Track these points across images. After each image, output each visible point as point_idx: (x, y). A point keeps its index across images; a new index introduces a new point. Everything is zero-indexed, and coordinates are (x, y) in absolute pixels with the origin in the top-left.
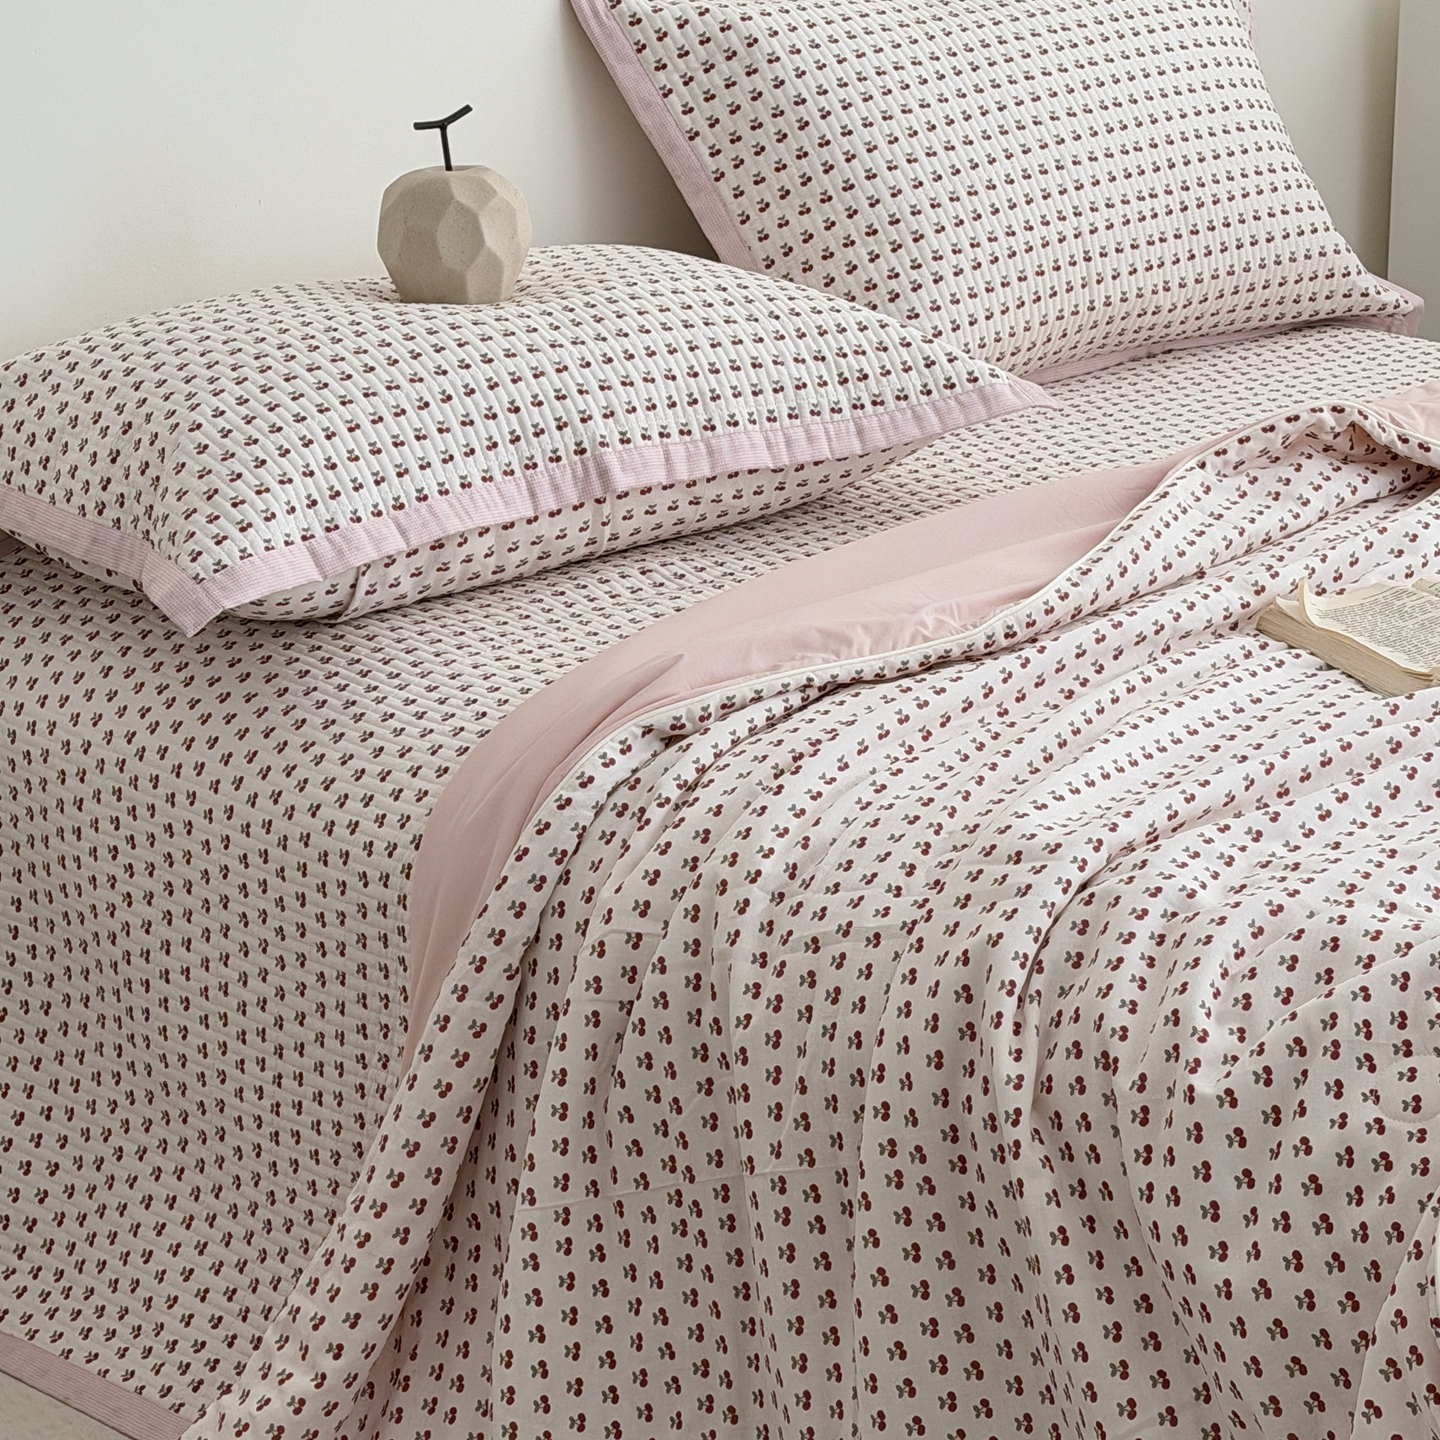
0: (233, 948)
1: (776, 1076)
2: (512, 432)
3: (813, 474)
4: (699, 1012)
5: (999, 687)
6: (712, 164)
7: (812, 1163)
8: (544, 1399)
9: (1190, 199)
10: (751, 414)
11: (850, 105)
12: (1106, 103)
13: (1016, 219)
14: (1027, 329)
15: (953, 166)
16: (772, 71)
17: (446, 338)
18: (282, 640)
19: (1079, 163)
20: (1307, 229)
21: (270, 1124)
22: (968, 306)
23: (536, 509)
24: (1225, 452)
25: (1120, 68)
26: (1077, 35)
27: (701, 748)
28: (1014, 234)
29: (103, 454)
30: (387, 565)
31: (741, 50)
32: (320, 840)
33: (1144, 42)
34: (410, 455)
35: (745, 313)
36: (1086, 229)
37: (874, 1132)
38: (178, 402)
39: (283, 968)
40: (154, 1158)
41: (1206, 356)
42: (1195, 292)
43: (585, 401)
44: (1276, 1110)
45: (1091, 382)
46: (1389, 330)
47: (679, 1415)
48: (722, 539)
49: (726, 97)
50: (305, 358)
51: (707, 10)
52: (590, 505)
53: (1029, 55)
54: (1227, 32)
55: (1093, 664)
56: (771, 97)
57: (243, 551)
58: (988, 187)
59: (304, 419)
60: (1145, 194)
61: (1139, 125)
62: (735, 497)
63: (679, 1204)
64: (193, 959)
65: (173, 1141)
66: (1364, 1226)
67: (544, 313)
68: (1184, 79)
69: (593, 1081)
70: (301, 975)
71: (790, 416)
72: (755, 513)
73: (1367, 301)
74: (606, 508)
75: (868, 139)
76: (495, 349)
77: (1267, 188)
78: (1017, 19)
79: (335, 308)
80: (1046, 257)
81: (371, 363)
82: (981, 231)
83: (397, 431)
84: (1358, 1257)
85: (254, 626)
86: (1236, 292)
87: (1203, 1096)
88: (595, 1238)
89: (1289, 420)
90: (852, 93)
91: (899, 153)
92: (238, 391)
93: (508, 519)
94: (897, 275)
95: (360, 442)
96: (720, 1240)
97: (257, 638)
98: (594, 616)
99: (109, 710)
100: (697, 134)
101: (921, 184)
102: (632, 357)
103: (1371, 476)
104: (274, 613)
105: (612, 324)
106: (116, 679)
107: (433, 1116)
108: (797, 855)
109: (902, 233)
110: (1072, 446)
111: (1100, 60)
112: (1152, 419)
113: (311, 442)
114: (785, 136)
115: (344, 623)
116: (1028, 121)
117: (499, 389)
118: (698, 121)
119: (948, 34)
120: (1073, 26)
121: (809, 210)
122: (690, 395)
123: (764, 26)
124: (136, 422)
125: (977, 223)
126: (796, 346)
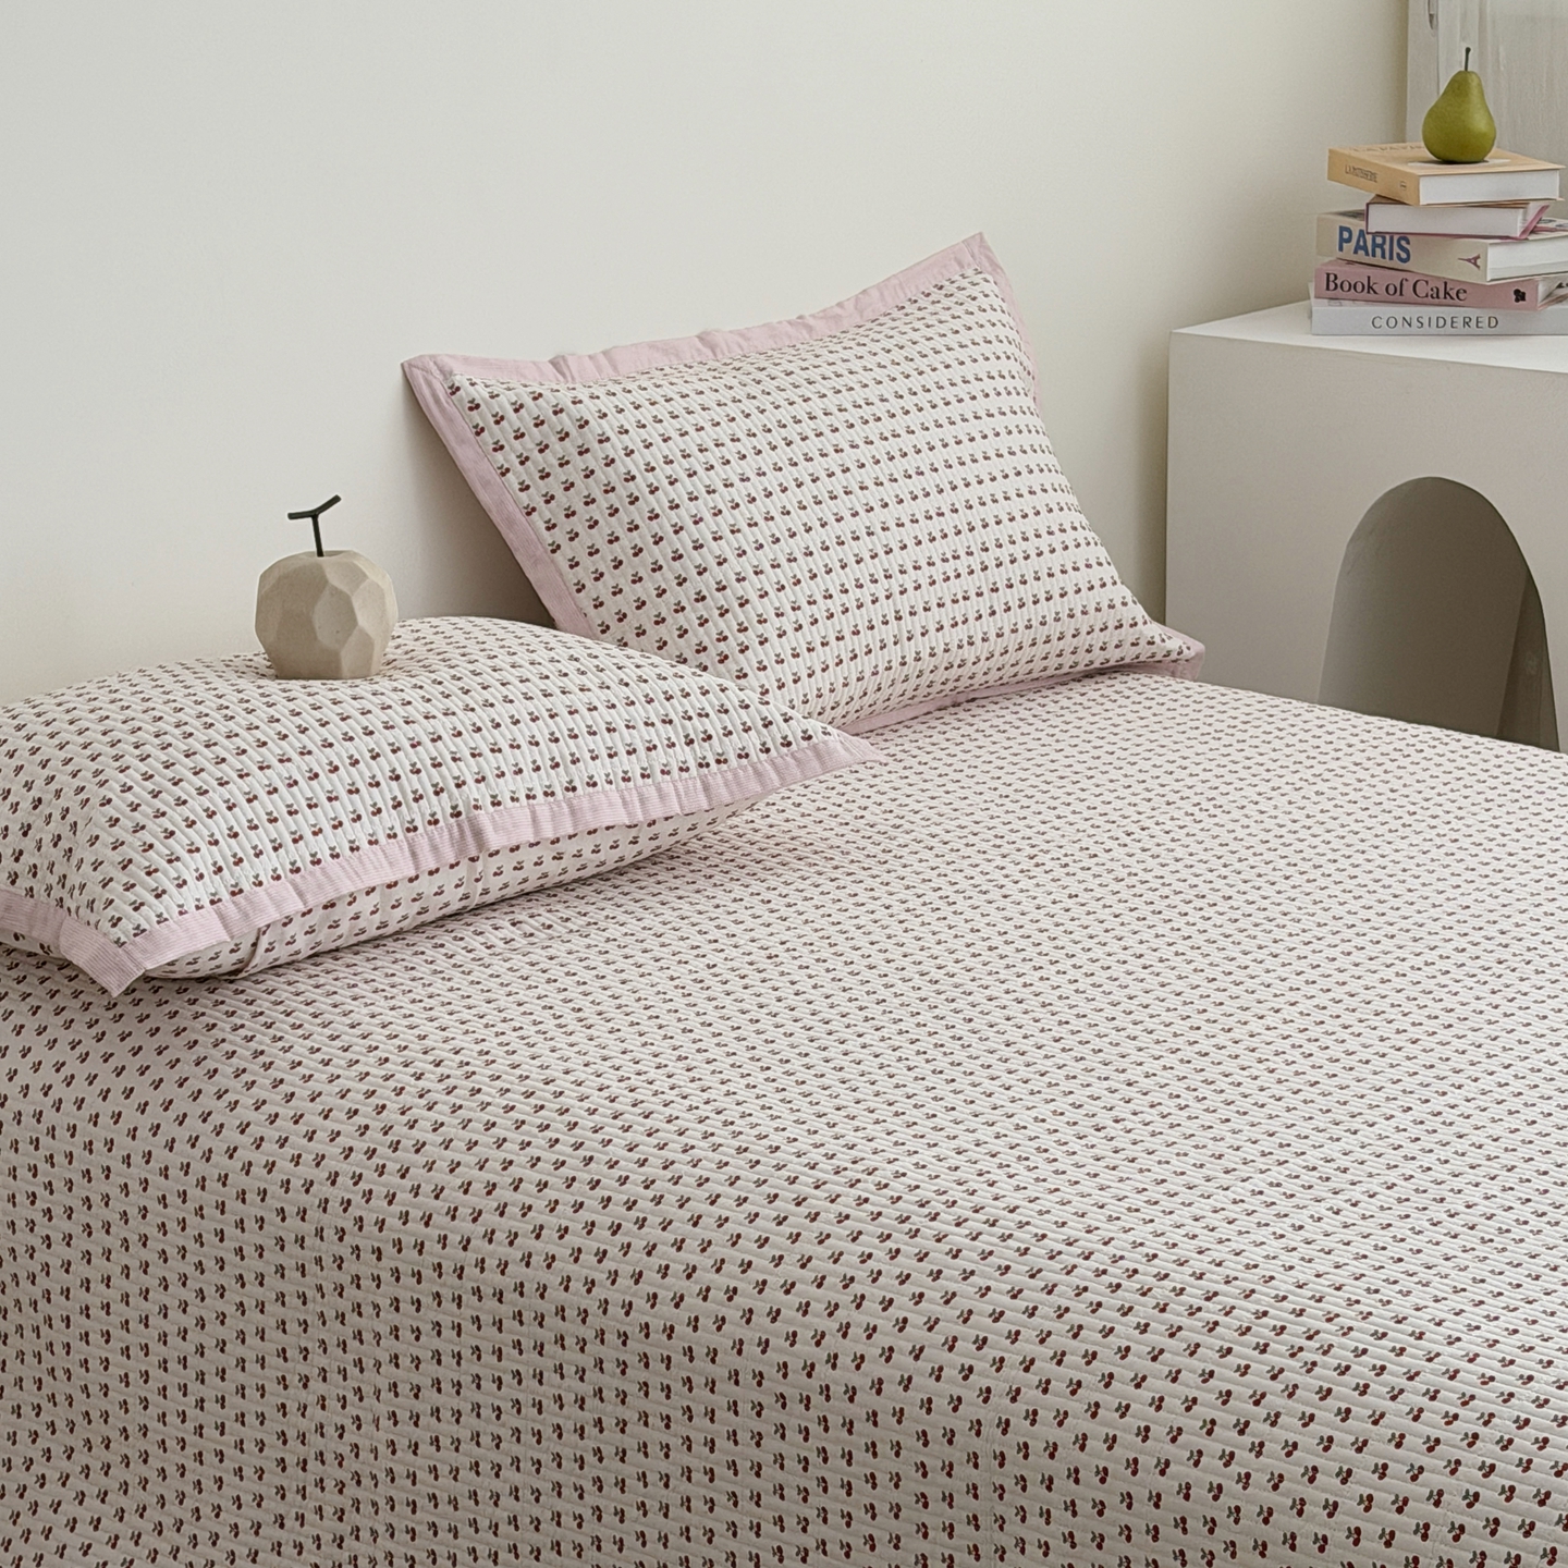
0: (153, 1283)
2: (394, 799)
3: (664, 829)
6: (548, 537)
9: (989, 559)
10: (608, 775)
11: (676, 480)
12: (910, 472)
13: (832, 583)
14: (845, 685)
15: (773, 535)
16: (603, 450)
17: (330, 713)
18: (186, 997)
19: (888, 529)
20: (1097, 584)
21: (195, 1446)
22: (792, 665)
23: (417, 868)
25: (921, 438)
26: (880, 409)
28: (830, 597)
29: (15, 828)
30: (285, 925)
31: (574, 431)
33: (942, 413)
34: (303, 823)
35: (597, 681)
36: (896, 590)
38: (86, 778)
41: (1007, 703)
42: (996, 645)
43: (459, 768)
45: (904, 731)
46: (1173, 675)
48: (582, 891)
49: (560, 475)
50: (202, 736)
51: (540, 395)
53: (837, 430)
54: (1017, 401)
56: (602, 474)
57: (159, 916)
58: (806, 554)
59: (206, 792)
60: (949, 556)
61: (941, 491)
62: (593, 852)
64: (113, 1295)
65: (96, 1466)
67: (415, 686)
68: (979, 447)
70: (221, 1306)
71: (643, 776)
72: (611, 865)
73: (1153, 649)
74: (479, 865)
75: (694, 512)
76: (374, 721)
77: (1059, 547)
78: (824, 396)
79: (222, 686)
80: (859, 618)
81: (263, 739)
82: (801, 595)
83: (290, 801)
86: (1034, 644)
90: (677, 470)
91: (723, 525)
92: (143, 767)
93: (392, 879)
94: (725, 638)
95: (258, 811)
97: (162, 995)
98: (474, 966)
99: (23, 1066)
100: (534, 509)
101: (744, 552)
102: (498, 725)
104: (182, 971)
105: (478, 696)
106: (28, 1037)
109: (729, 599)
110: (893, 794)
111: (902, 432)
112: (964, 766)
113: (214, 813)
114: (617, 510)
115: (244, 979)
116: (840, 492)
117: (381, 759)
118: (534, 497)
119: (762, 412)
120: (876, 401)
121: (641, 579)
122: (553, 759)
123: (594, 409)
124: (46, 798)
125: (797, 588)
126: (646, 711)
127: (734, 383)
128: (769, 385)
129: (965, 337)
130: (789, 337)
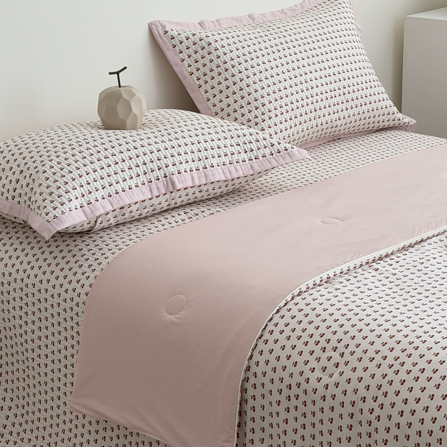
0: (62, 338)
2: (144, 171)
3: (237, 182)
6: (197, 83)
9: (346, 91)
10: (218, 163)
11: (241, 63)
12: (319, 61)
13: (293, 98)
14: (298, 133)
15: (273, 82)
16: (216, 53)
17: (122, 141)
18: (72, 239)
19: (312, 80)
20: (381, 100)
22: (280, 126)
23: (152, 195)
25: (323, 50)
26: (309, 40)
28: (293, 103)
29: (14, 181)
30: (106, 215)
31: (206, 47)
33: (330, 42)
34: (113, 179)
35: (214, 131)
36: (315, 101)
38: (38, 163)
39: (79, 344)
40: (38, 405)
41: (351, 140)
42: (348, 120)
43: (167, 161)
45: (316, 149)
46: (406, 131)
48: (208, 203)
49: (202, 61)
50: (78, 149)
51: (195, 34)
53: (295, 47)
54: (355, 38)
56: (216, 61)
57: (62, 212)
58: (284, 89)
59: (79, 168)
60: (332, 90)
61: (330, 68)
62: (213, 190)
65: (43, 400)
67: (152, 132)
68: (342, 53)
71: (230, 164)
72: (218, 194)
73: (400, 122)
74: (174, 194)
75: (247, 74)
76: (138, 144)
77: (369, 87)
78: (291, 35)
79: (86, 132)
80: (303, 110)
81: (99, 150)
82: (283, 102)
83: (108, 172)
85: (63, 234)
86: (360, 120)
90: (242, 60)
91: (257, 79)
92: (57, 160)
93: (144, 199)
94: (257, 117)
95: (97, 175)
97: (64, 238)
99: (17, 262)
100: (193, 73)
101: (264, 88)
102: (180, 146)
104: (71, 230)
105: (173, 136)
106: (19, 252)
109: (258, 104)
110: (314, 170)
111: (317, 48)
112: (338, 161)
113: (82, 176)
114: (221, 73)
115: (92, 233)
116: (296, 68)
117: (140, 157)
118: (193, 69)
119: (270, 40)
120: (308, 37)
121: (229, 97)
122: (199, 158)
123: (213, 39)
124: (24, 170)
125: (282, 100)
126: (231, 141)
127: (260, 31)
128: (273, 32)
129: (337, 16)
130: (279, 16)
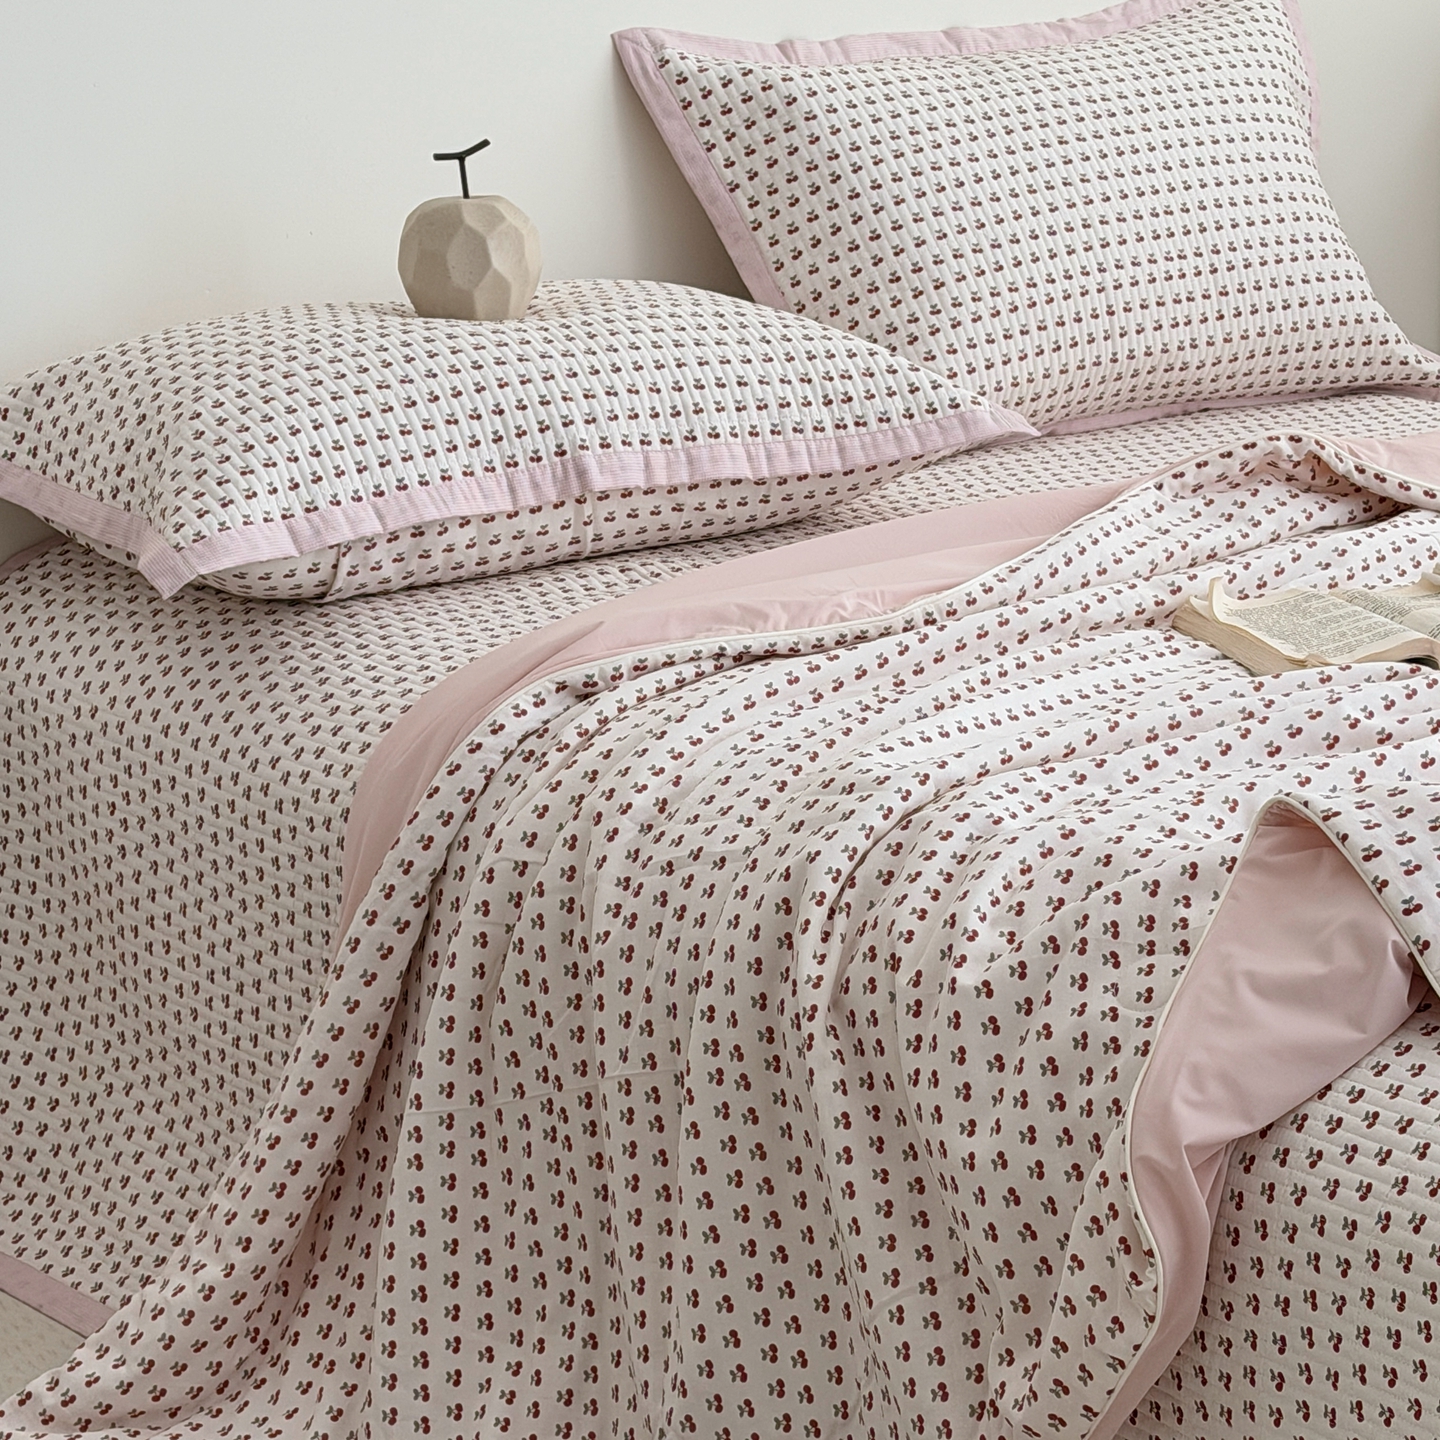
0: (206, 894)
1: (627, 987)
2: (495, 433)
3: (797, 489)
4: (572, 933)
5: (894, 658)
6: (750, 215)
7: (654, 1066)
8: (422, 1289)
9: (1220, 262)
10: (733, 428)
11: (881, 161)
12: (1139, 169)
13: (1039, 272)
14: (1046, 376)
15: (978, 221)
16: (809, 128)
17: (442, 346)
18: (272, 618)
19: (1107, 223)
21: (232, 1057)
22: (985, 351)
23: (515, 500)
24: (1182, 475)
25: (1157, 137)
26: (1117, 106)
27: (607, 703)
28: (1035, 285)
29: (120, 444)
30: (367, 548)
31: (781, 108)
32: (278, 790)
33: (1185, 114)
34: (394, 448)
35: (737, 337)
36: (1110, 285)
37: (700, 1033)
38: (186, 395)
39: (245, 910)
40: (138, 1093)
41: (1238, 414)
42: (1224, 351)
43: (569, 408)
44: (1029, 1001)
47: (544, 1308)
49: (766, 151)
50: (306, 359)
51: (751, 71)
52: (570, 505)
53: (1065, 122)
54: (1274, 109)
55: (997, 646)
56: (806, 152)
57: (222, 524)
58: (1012, 241)
59: (295, 411)
60: (1174, 255)
61: (1172, 190)
62: (718, 506)
63: (550, 1112)
64: (174, 905)
65: (154, 1077)
66: (1090, 1103)
68: (1223, 150)
69: (480, 998)
70: (259, 916)
71: (773, 432)
72: (742, 524)
73: (1407, 370)
74: (587, 509)
75: (897, 193)
76: (486, 356)
77: (1302, 256)
78: (1058, 89)
80: (1068, 310)
81: (366, 365)
82: (1001, 282)
83: (382, 425)
84: (1084, 1129)
85: (250, 605)
86: (1269, 354)
87: (963, 987)
88: (478, 1143)
89: (1246, 447)
90: (885, 151)
91: (926, 207)
92: (240, 386)
93: (488, 512)
94: (917, 320)
95: (346, 433)
96: (583, 1145)
97: (251, 616)
98: (562, 603)
99: (115, 678)
100: (737, 186)
101: (945, 235)
102: (619, 370)
103: (1328, 504)
104: (259, 588)
105: (604, 341)
106: (126, 651)
107: (341, 1031)
108: (668, 791)
109: (924, 281)
111: (1137, 129)
113: (298, 431)
114: (818, 188)
115: (328, 603)
116: (1058, 182)
117: (486, 393)
118: (738, 174)
119: (986, 100)
120: (1114, 97)
121: (837, 258)
122: (674, 408)
123: (804, 86)
124: (149, 414)
125: (999, 274)
126: (784, 369)
127: (965, 73)
128: (1000, 75)
129: (1228, 43)
130: (1046, 39)
